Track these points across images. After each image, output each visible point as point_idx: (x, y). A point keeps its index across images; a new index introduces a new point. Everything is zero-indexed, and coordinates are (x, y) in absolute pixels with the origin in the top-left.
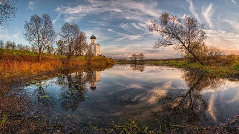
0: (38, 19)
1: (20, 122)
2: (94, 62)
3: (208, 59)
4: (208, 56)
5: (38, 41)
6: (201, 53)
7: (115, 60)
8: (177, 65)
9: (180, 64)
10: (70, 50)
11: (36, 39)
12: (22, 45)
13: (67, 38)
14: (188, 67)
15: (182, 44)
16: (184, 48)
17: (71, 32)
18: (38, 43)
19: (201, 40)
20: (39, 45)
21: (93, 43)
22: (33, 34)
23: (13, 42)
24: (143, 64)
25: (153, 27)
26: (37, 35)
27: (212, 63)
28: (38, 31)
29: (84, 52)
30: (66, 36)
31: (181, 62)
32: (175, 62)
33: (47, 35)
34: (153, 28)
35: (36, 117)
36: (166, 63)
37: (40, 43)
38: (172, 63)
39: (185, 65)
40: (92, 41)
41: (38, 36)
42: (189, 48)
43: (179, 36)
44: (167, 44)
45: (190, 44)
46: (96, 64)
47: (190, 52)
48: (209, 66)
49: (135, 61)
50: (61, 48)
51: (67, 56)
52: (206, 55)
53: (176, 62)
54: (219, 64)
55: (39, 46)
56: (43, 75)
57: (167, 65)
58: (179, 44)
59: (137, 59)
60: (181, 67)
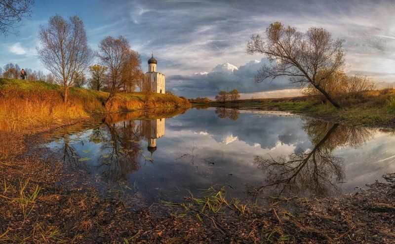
0: (62, 24)
1: (58, 197)
2: (154, 103)
3: (347, 98)
4: (348, 91)
5: (63, 65)
6: (337, 88)
7: (189, 100)
8: (296, 108)
9: (300, 106)
10: (114, 83)
11: (58, 61)
12: (31, 70)
13: (109, 61)
14: (313, 111)
15: (303, 74)
16: (307, 80)
17: (116, 51)
18: (62, 69)
19: (335, 66)
20: (64, 71)
21: (152, 71)
22: (54, 51)
23: (17, 65)
24: (238, 108)
25: (254, 45)
26: (60, 53)
27: (354, 104)
28: (61, 45)
29: (136, 86)
30: (107, 59)
31: (301, 103)
32: (292, 103)
33: (77, 55)
34: (254, 48)
35: (79, 189)
36: (276, 106)
37: (66, 69)
38: (287, 104)
39: (307, 108)
40: (150, 68)
41: (63, 56)
42: (314, 80)
43: (298, 61)
44: (279, 73)
45: (316, 73)
46: (158, 107)
47: (317, 87)
48: (347, 109)
49: (224, 102)
50: (97, 79)
51: (109, 94)
52: (345, 91)
53: (294, 104)
54: (366, 104)
55: (63, 75)
56: (72, 125)
57: (277, 108)
58: (297, 74)
59: (227, 100)
60: (301, 111)
